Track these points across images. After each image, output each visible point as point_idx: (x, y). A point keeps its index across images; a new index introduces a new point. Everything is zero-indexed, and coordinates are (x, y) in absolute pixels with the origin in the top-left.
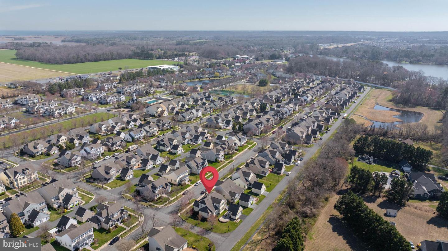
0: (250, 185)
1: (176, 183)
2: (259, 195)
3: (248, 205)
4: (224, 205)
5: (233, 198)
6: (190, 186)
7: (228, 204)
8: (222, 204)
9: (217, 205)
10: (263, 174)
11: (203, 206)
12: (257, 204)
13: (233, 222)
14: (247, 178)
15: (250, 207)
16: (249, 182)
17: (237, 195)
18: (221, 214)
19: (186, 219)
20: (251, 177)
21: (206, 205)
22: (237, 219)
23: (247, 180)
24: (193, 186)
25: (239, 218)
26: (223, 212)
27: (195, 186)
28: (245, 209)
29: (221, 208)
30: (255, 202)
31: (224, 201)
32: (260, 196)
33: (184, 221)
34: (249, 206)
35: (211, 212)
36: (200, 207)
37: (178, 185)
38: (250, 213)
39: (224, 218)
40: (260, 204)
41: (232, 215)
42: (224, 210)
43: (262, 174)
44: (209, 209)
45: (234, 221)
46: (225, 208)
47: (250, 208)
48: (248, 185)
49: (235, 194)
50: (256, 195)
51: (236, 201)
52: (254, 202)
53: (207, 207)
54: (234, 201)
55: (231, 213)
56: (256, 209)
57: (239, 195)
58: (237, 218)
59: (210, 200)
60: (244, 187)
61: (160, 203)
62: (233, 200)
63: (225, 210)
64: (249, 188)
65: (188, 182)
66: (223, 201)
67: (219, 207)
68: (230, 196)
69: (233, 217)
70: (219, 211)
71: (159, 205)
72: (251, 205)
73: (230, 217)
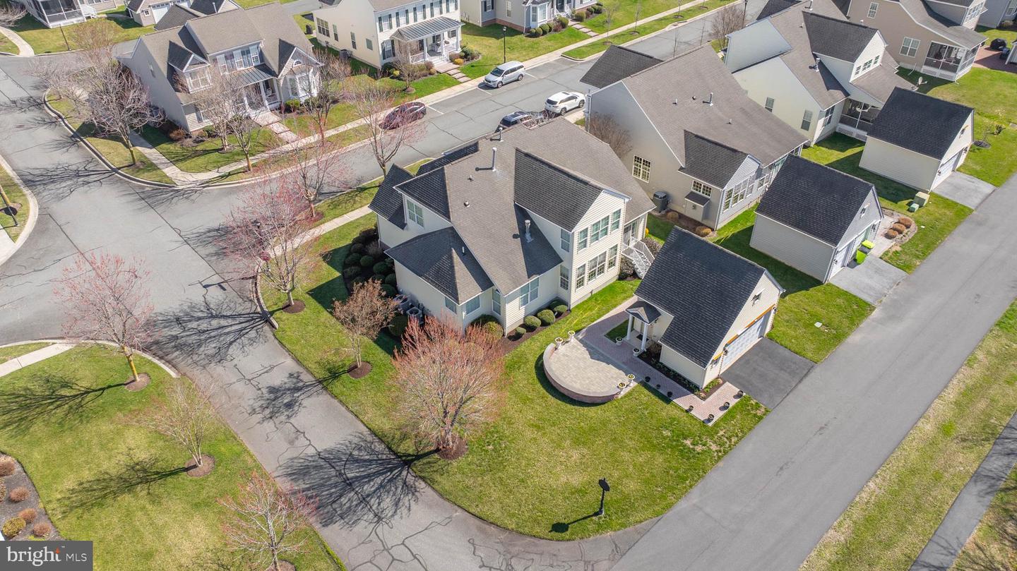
0: (842, 121)
1: (376, 60)
2: (920, 194)
3: (828, 260)
4: (615, 237)
5: (708, 190)
6: (456, 82)
7: (655, 227)
8: (601, 229)
9: (551, 230)
10: (936, 66)
11: (432, 221)
12: (906, 267)
13: (666, 411)
14: (833, 63)
15: (843, 285)
16: (847, 94)
17: (748, 167)
18: (582, 306)
19: (286, 307)
20: (867, 64)
21: (446, 214)
22: (714, 386)
23: (832, 81)
24: (473, 84)
25: (727, 376)
26: (606, 296)
27: (486, 86)
28: (800, 296)
29: (581, 258)
30: (887, 244)
31: (620, 204)
32: (921, 202)
33: (265, 317)
34: (837, 274)
35: (484, 281)
36: (413, 230)
37: (387, 70)
38: (838, 338)
39: (595, 354)
40: (926, 268)
41: (670, 337)
42: (611, 274)
43: (928, 63)
44: (469, 259)
45: (683, 402)
46: (625, 261)
47: (845, 294)
48: (837, 114)
49: (735, 157)
50: (896, 192)
51: (726, 218)
52: (879, 245)
53: (452, 238)
54: (710, 212)
55: (666, 318)
56: (896, 311)
57: (759, 173)
58: (712, 373)
59: (503, 178)
60: (806, 125)
61: (201, 160)
62: (702, 200)
63: (622, 277)
64: (834, 139)
65: (452, 59)
66: (606, 205)
67: (567, 247)
68: (690, 168)
69: (672, 357)
70: (565, 284)
71: (187, 170)
72: (854, 262)
73: (652, 356)
